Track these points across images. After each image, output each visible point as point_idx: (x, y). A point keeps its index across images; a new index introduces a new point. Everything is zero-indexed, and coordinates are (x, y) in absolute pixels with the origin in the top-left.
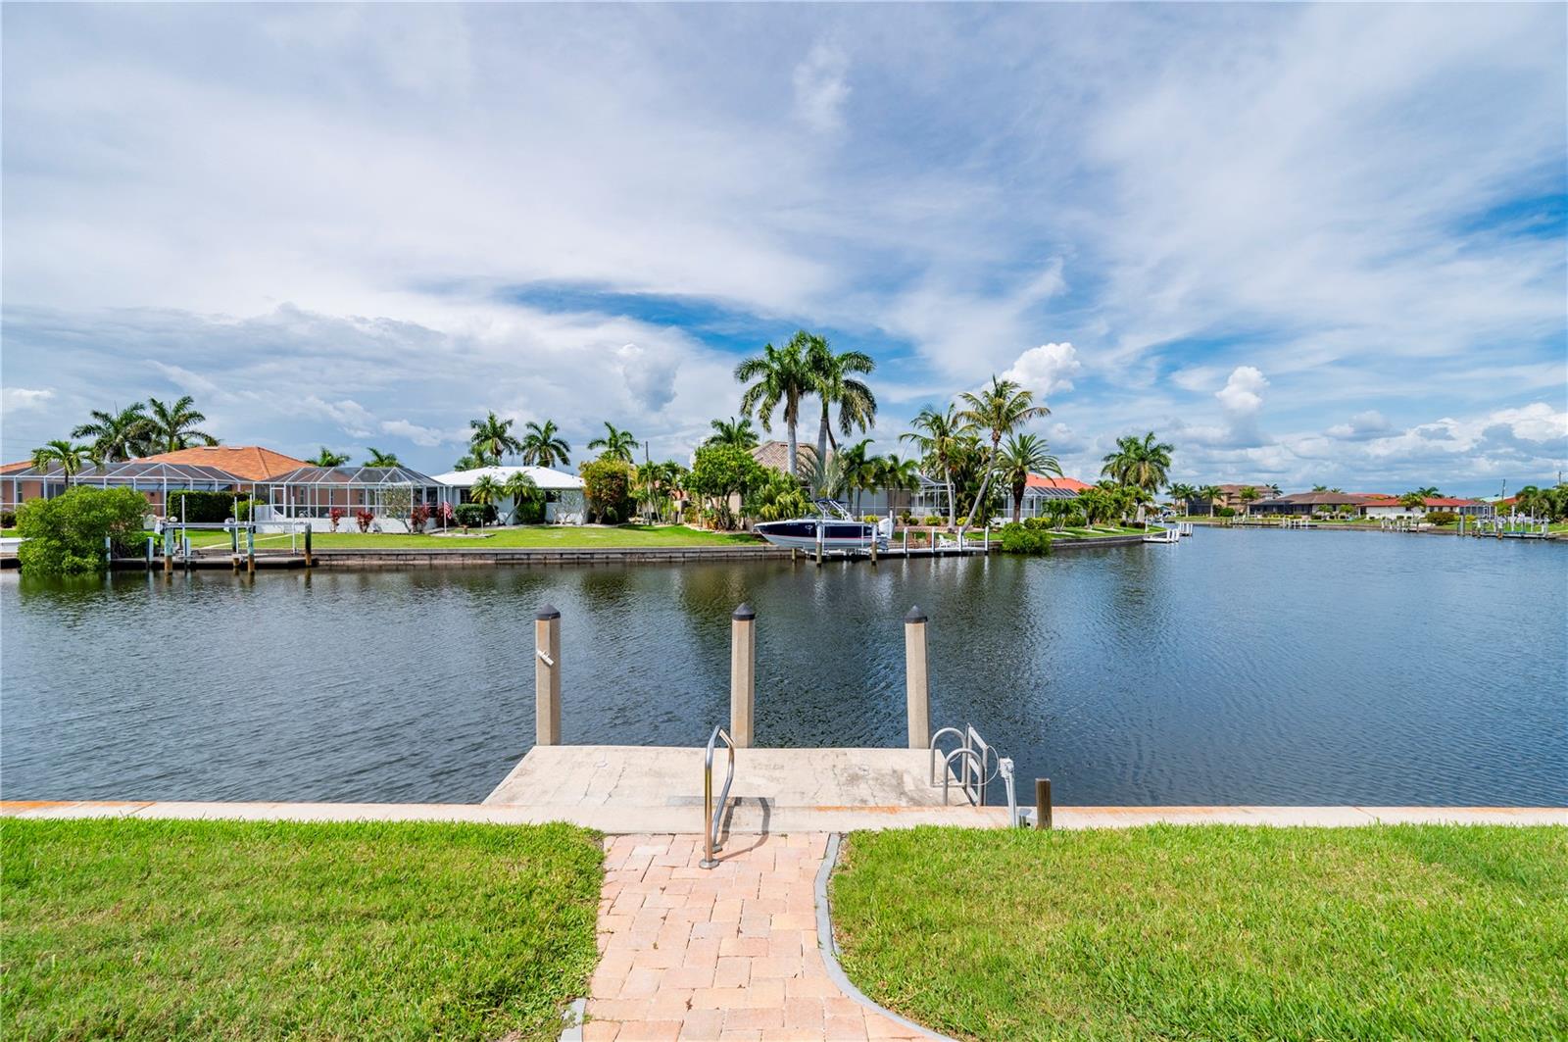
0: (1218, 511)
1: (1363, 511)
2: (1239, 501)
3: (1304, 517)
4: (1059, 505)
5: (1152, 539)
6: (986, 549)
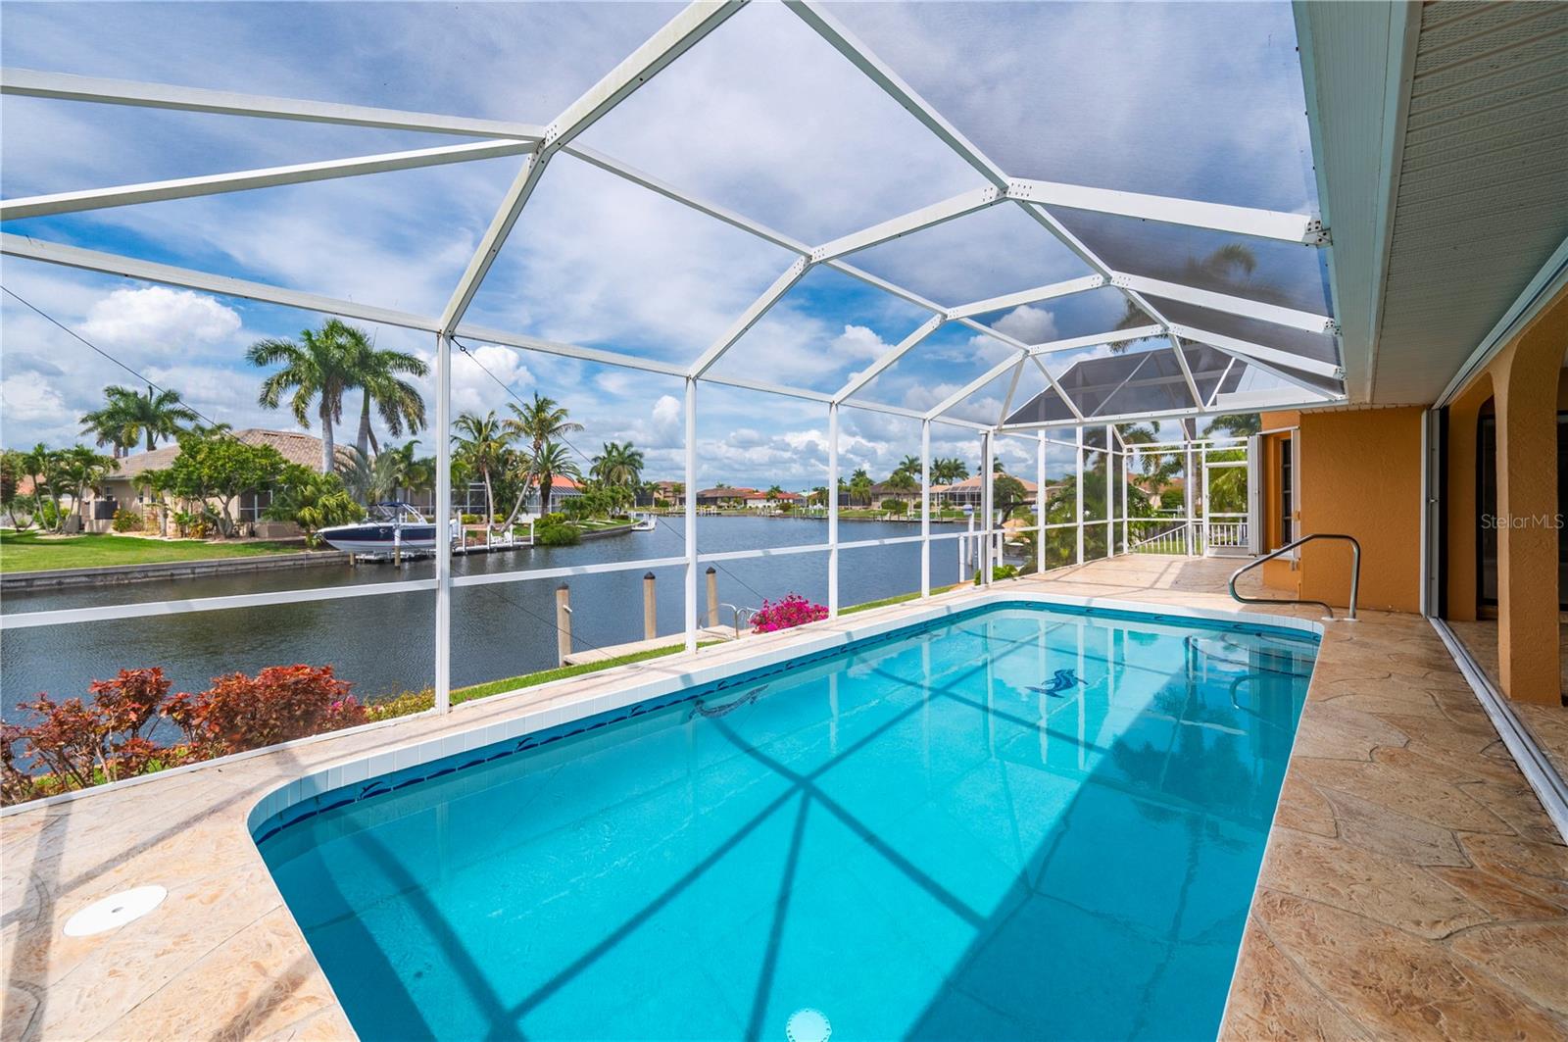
0: (658, 503)
1: (746, 503)
2: (671, 494)
3: (713, 507)
5: (637, 528)
6: (532, 543)
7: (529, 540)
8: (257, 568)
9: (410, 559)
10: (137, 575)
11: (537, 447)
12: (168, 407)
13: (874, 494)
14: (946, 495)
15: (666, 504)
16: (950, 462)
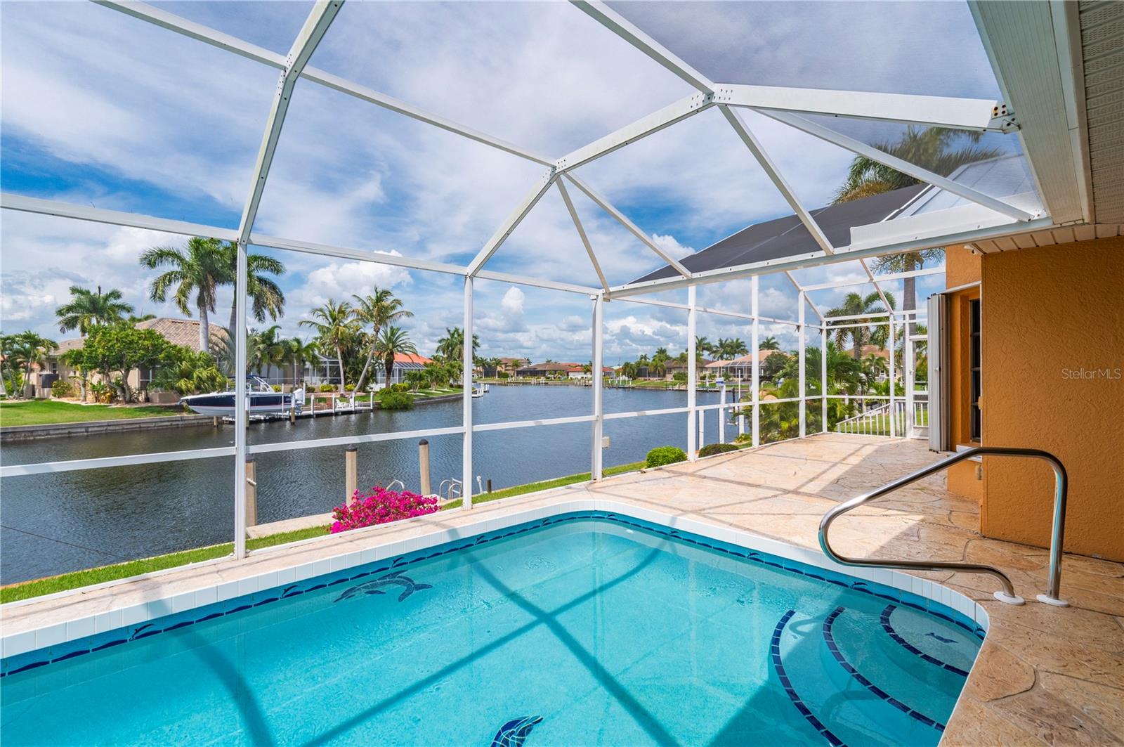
0: (501, 375)
1: (568, 375)
2: (510, 368)
3: (542, 378)
4: (415, 375)
6: (371, 408)
7: (369, 406)
8: (140, 427)
9: (265, 421)
10: (40, 433)
11: (377, 331)
12: (112, 301)
13: (668, 368)
14: (727, 368)
15: (506, 376)
16: (733, 342)
